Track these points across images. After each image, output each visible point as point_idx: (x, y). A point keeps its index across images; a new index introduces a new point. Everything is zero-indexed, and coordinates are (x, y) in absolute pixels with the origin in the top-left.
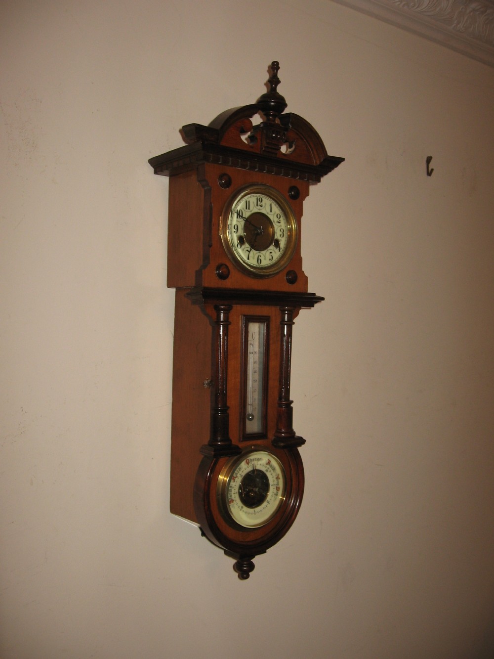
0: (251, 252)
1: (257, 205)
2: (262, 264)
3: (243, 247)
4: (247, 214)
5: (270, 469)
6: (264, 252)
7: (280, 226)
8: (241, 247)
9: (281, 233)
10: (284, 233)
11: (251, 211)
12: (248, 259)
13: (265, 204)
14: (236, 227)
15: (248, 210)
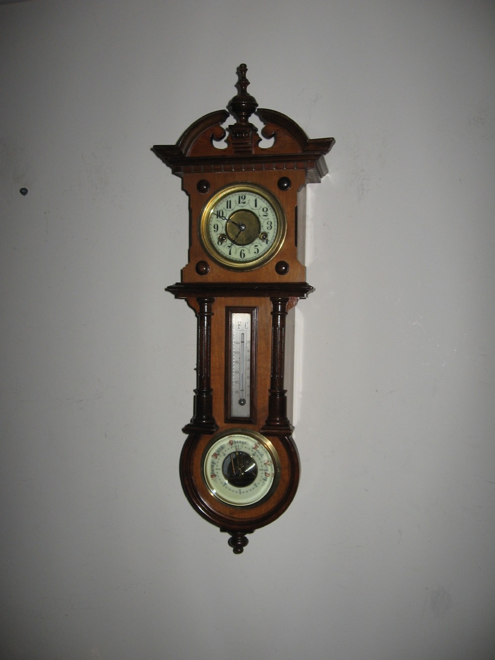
0: (233, 247)
1: (239, 203)
2: (245, 258)
3: (224, 244)
4: (227, 214)
5: (257, 453)
6: (247, 246)
7: (268, 219)
8: (222, 244)
9: (269, 226)
10: (273, 225)
11: (233, 210)
12: (230, 254)
13: (249, 200)
14: (216, 227)
15: (229, 209)
